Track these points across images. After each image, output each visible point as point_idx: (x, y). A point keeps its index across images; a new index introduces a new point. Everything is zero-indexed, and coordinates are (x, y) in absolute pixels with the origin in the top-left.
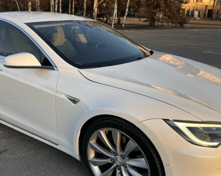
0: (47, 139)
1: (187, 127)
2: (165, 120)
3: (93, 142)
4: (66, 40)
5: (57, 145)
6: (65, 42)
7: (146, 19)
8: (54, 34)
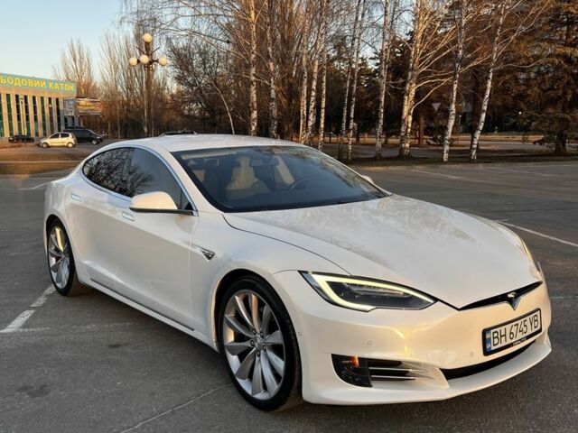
0: (181, 321)
1: (328, 282)
2: (300, 272)
3: (229, 316)
4: (256, 180)
5: (193, 330)
6: (254, 184)
7: (541, 137)
8: (235, 170)
